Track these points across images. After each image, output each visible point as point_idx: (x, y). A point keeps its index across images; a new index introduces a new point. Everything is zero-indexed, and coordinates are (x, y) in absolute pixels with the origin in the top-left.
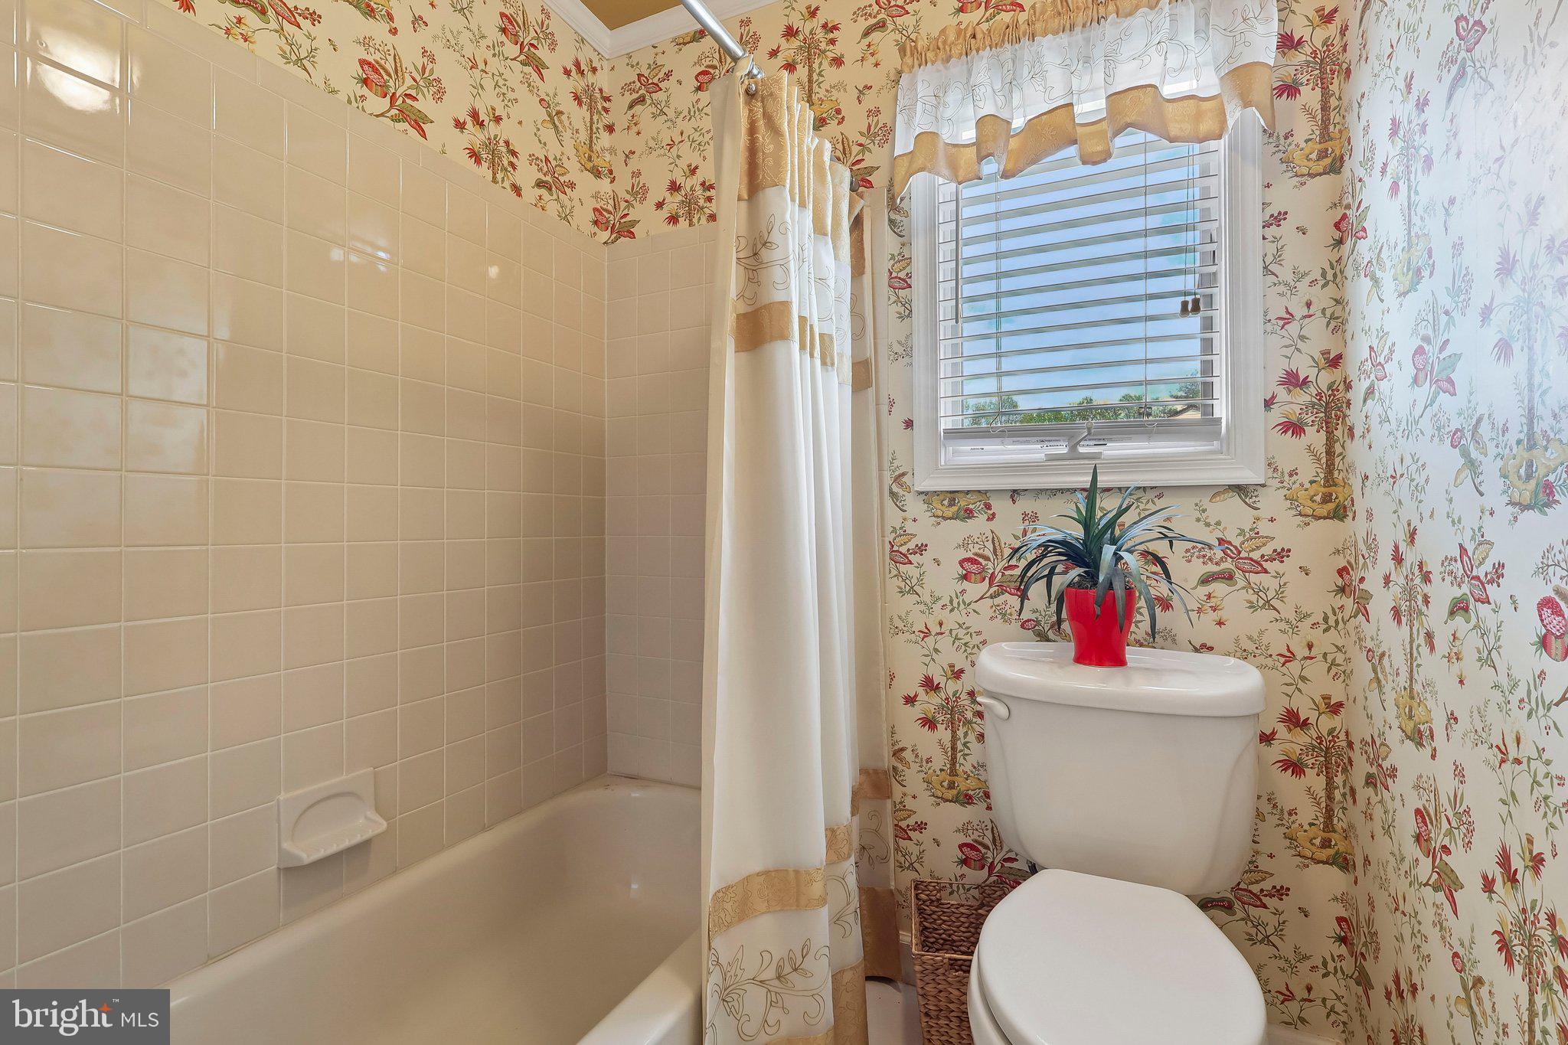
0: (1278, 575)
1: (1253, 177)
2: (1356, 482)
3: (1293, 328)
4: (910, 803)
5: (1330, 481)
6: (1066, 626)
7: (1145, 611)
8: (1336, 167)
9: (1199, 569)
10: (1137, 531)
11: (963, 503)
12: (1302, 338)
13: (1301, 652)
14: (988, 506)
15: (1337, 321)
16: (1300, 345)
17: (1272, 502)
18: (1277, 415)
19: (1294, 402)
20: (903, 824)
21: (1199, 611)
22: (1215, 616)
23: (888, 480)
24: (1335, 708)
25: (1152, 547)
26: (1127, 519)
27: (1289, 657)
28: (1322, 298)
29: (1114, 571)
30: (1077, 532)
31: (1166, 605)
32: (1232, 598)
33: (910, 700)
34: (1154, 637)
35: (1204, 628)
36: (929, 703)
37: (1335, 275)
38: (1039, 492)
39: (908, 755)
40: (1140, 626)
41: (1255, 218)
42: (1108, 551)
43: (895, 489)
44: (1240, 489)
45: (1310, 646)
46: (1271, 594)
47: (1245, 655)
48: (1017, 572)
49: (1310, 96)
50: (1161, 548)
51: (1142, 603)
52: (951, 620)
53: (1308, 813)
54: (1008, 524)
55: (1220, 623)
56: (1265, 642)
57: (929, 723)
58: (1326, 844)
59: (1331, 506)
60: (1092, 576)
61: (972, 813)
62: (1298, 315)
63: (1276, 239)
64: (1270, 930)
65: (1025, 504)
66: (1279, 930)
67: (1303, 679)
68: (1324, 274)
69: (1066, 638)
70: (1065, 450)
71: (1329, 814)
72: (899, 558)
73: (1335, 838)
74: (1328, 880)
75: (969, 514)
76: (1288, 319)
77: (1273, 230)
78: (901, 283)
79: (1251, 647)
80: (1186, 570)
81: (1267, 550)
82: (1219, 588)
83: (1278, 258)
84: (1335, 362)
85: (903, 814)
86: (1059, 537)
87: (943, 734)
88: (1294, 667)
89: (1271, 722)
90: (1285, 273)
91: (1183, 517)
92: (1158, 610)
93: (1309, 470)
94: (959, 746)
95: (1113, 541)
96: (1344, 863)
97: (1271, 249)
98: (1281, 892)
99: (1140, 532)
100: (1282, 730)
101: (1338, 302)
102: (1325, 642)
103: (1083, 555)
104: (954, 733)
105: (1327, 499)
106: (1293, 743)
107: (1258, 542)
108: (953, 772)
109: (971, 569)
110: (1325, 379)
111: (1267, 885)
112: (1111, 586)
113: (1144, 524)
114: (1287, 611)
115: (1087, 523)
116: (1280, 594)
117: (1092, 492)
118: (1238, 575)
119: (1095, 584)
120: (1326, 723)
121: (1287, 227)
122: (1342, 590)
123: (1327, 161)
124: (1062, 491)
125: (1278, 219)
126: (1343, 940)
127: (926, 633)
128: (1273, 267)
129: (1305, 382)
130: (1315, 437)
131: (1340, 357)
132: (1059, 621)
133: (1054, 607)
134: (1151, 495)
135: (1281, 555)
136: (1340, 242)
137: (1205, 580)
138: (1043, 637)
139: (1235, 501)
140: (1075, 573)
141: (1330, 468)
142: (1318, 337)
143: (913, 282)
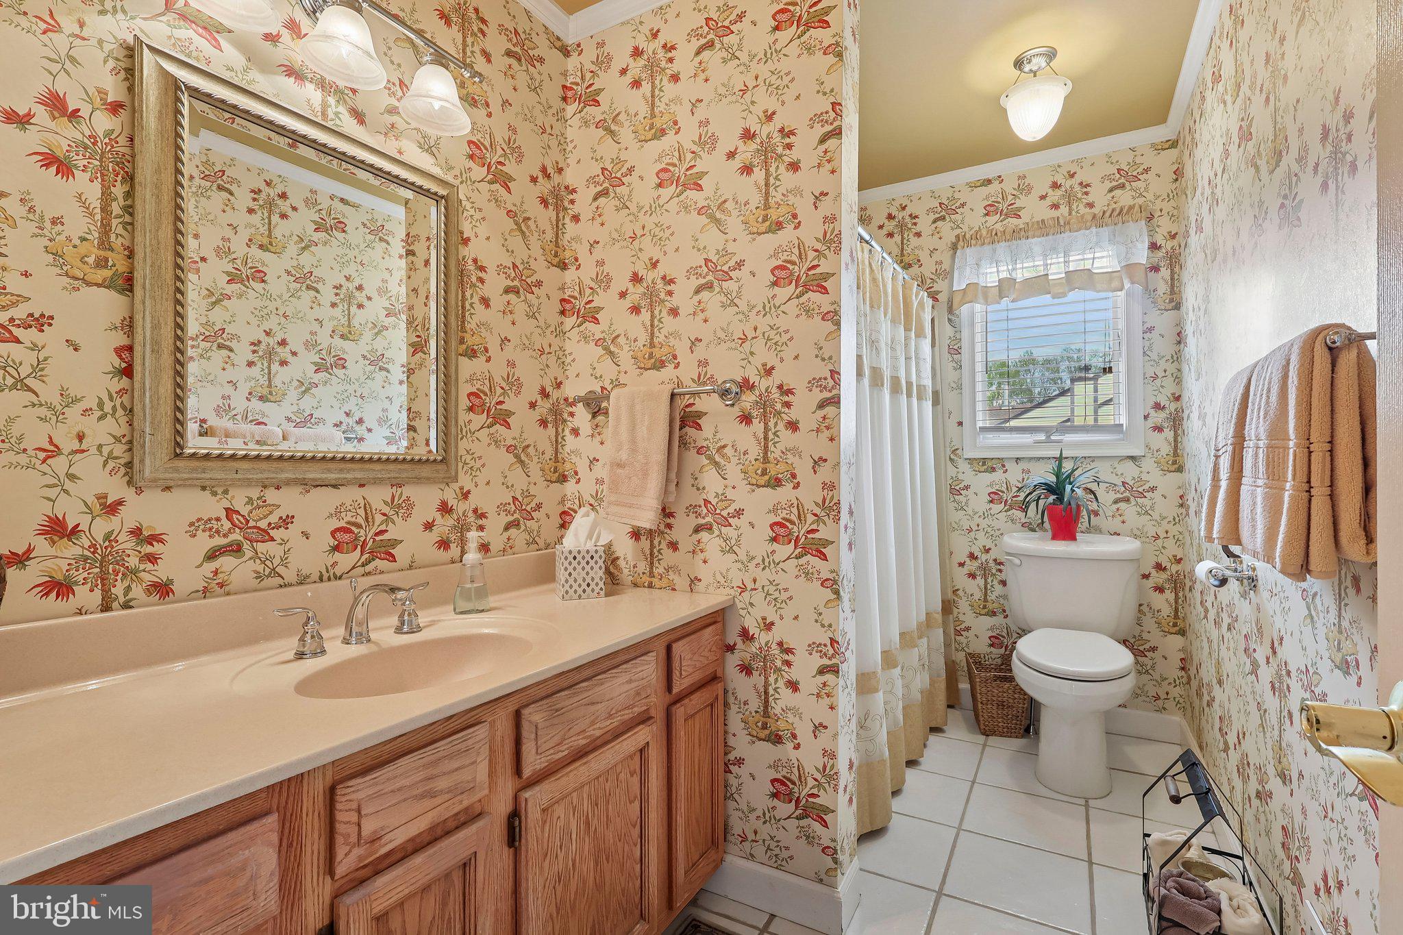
0: (1151, 499)
1: (1137, 310)
2: (1185, 455)
3: (1158, 382)
4: (961, 617)
5: (1176, 454)
6: (1047, 525)
7: (1086, 517)
8: (1178, 307)
9: (1113, 496)
10: (1081, 478)
11: (990, 464)
12: (1162, 387)
13: (1163, 535)
14: (1004, 466)
15: (1178, 380)
16: (1161, 390)
17: (1148, 464)
18: (1150, 423)
19: (1158, 417)
20: (958, 628)
21: (1113, 516)
22: (1121, 519)
23: (949, 452)
24: (1179, 561)
25: (1089, 486)
26: (1077, 473)
27: (1157, 537)
28: (1171, 368)
29: (1071, 497)
30: (1054, 479)
31: (1096, 514)
32: (1129, 510)
33: (962, 565)
34: (1091, 529)
35: (1115, 524)
36: (972, 566)
37: (1177, 358)
38: (1031, 459)
39: (960, 593)
40: (1083, 523)
41: (1138, 329)
42: (1068, 488)
43: (952, 457)
44: (1133, 458)
45: (1167, 532)
46: (1148, 508)
47: (1136, 537)
48: (1021, 498)
49: (1165, 273)
50: (1093, 486)
51: (1084, 513)
52: (984, 524)
53: (1167, 611)
54: (1014, 475)
55: (1123, 522)
56: (1145, 530)
57: (972, 576)
58: (1175, 625)
59: (1176, 466)
60: (1060, 499)
61: (998, 620)
62: (1160, 376)
63: (1149, 340)
64: (1149, 667)
65: (1023, 465)
66: (1153, 667)
67: (1164, 547)
68: (1172, 357)
69: (1046, 530)
70: (1044, 438)
71: (1176, 610)
72: (954, 492)
73: (1179, 622)
74: (1176, 641)
75: (993, 469)
76: (1155, 377)
77: (1147, 336)
78: (955, 351)
79: (1138, 533)
80: (1106, 497)
81: (1146, 487)
82: (1122, 505)
83: (1150, 349)
84: (1178, 398)
85: (957, 623)
86: (1043, 481)
87: (980, 581)
88: (1159, 542)
89: (1148, 568)
90: (1154, 356)
91: (1104, 471)
92: (1092, 516)
93: (1166, 449)
94: (989, 587)
95: (1070, 483)
96: (1182, 632)
97: (1147, 344)
98: (1154, 649)
99: (1083, 479)
100: (1154, 572)
101: (1179, 370)
102: (1174, 530)
103: (1055, 490)
104: (986, 580)
105: (1174, 463)
106: (1158, 578)
107: (1142, 483)
108: (986, 600)
109: (994, 497)
110: (1173, 406)
111: (1147, 646)
112: (1070, 504)
113: (1086, 475)
114: (1156, 516)
115: (1058, 474)
116: (1152, 508)
117: (1060, 459)
118: (1132, 499)
119: (1062, 503)
120: (1175, 568)
121: (1155, 334)
122: (1181, 505)
123: (1174, 304)
124: (1043, 458)
125: (1151, 329)
126: (1183, 669)
127: (970, 530)
128: (1148, 353)
129: (1164, 407)
130: (1168, 434)
131: (1180, 396)
132: (1043, 522)
133: (1039, 516)
134: (1088, 460)
135: (1153, 489)
136: (1179, 342)
137: (1116, 502)
138: (1033, 530)
139: (1130, 463)
140: (1052, 498)
141: (1176, 448)
142: (1170, 388)
143: (963, 351)
